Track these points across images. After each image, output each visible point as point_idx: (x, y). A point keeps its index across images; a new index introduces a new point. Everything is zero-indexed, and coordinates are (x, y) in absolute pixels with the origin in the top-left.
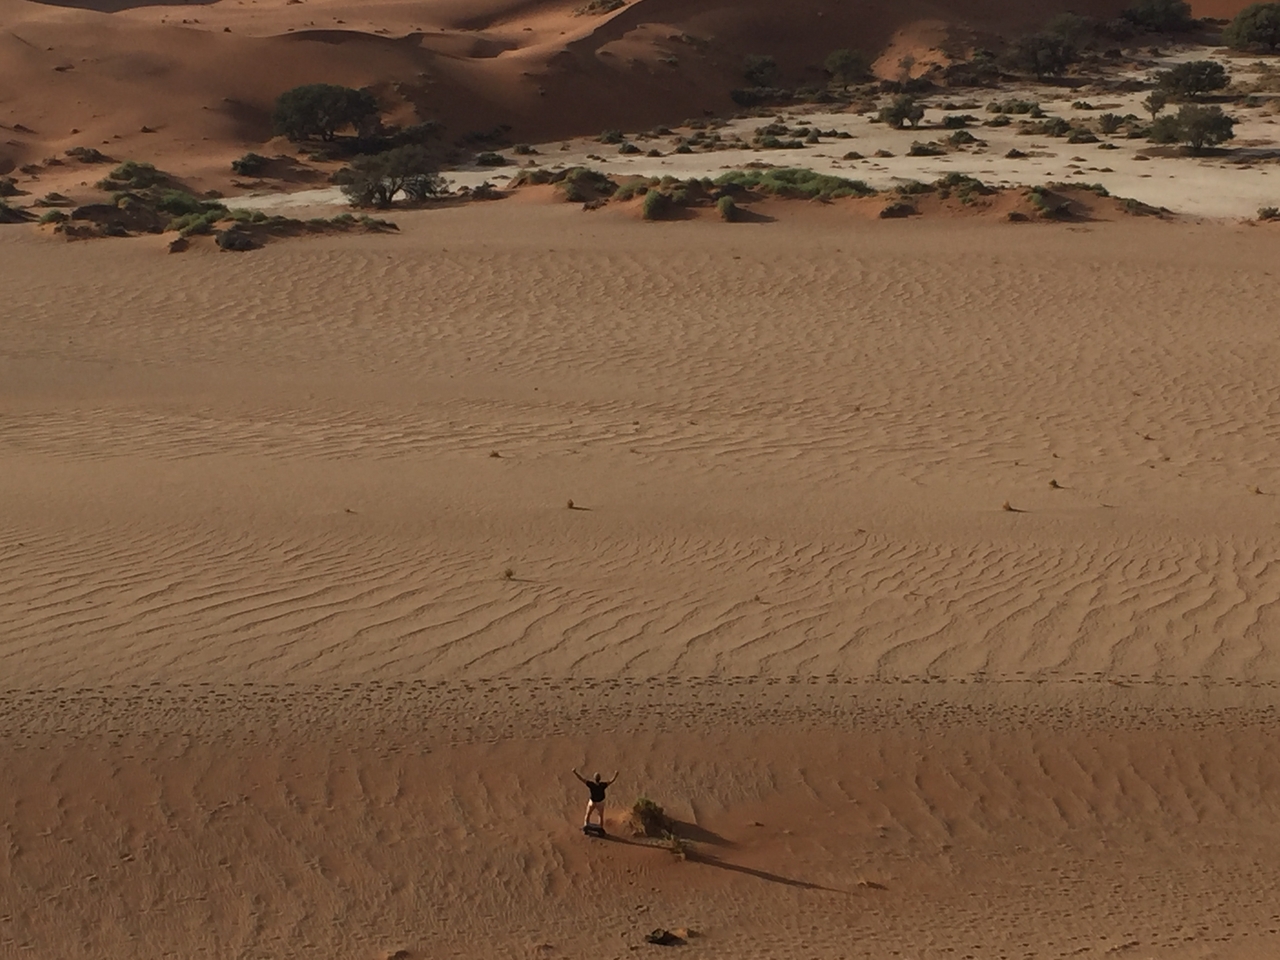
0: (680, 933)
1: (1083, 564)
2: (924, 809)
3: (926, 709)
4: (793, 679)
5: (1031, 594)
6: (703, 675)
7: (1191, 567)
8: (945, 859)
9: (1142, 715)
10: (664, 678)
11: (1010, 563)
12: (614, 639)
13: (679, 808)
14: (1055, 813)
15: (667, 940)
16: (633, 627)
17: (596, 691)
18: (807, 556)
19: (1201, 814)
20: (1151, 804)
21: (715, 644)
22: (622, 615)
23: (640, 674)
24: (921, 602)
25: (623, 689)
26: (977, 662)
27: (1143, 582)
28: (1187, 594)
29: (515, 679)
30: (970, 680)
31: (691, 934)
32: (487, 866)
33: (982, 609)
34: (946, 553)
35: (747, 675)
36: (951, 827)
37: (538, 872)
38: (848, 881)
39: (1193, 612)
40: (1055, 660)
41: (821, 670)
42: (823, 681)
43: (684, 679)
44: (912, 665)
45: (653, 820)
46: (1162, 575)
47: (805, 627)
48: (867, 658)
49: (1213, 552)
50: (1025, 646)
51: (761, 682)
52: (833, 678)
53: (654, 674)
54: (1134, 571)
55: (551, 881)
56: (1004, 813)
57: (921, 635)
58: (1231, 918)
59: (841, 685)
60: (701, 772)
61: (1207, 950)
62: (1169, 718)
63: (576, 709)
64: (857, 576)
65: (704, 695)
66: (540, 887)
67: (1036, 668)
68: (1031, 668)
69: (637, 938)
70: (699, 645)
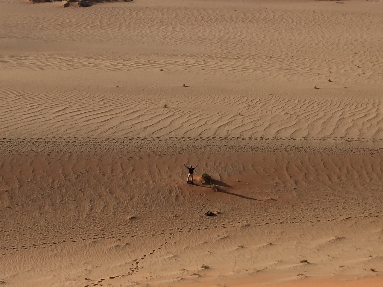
0: (215, 213)
1: (338, 105)
2: (288, 177)
3: (289, 148)
4: (250, 138)
5: (322, 114)
6: (223, 137)
7: (370, 106)
8: (294, 192)
9: (354, 150)
10: (211, 138)
11: (315, 104)
12: (197, 125)
13: (215, 176)
14: (327, 179)
15: (212, 215)
16: (203, 122)
17: (192, 141)
18: (255, 101)
19: (371, 180)
20: (356, 177)
21: (227, 128)
22: (199, 118)
23: (204, 136)
24: (289, 116)
25: (199, 141)
26: (305, 133)
27: (355, 110)
28: (369, 114)
29: (167, 138)
30: (303, 139)
31: (218, 213)
32: (158, 192)
33: (307, 118)
34: (297, 101)
35: (236, 137)
36: (296, 183)
37: (173, 194)
38: (265, 198)
39: (370, 120)
40: (328, 134)
41: (259, 136)
42: (259, 139)
43: (217, 137)
44: (286, 134)
45: (208, 179)
46: (362, 108)
47: (254, 123)
48: (272, 132)
49: (377, 101)
50: (320, 129)
51: (240, 139)
52: (262, 138)
53: (209, 136)
54: (353, 107)
55: (177, 197)
56: (312, 179)
57: (288, 126)
58: (379, 211)
59: (264, 140)
60: (222, 165)
61: (371, 220)
62: (362, 151)
63: (185, 146)
64: (270, 108)
65: (223, 143)
66: (174, 199)
67: (323, 136)
68: (321, 136)
69: (202, 214)
70: (222, 128)
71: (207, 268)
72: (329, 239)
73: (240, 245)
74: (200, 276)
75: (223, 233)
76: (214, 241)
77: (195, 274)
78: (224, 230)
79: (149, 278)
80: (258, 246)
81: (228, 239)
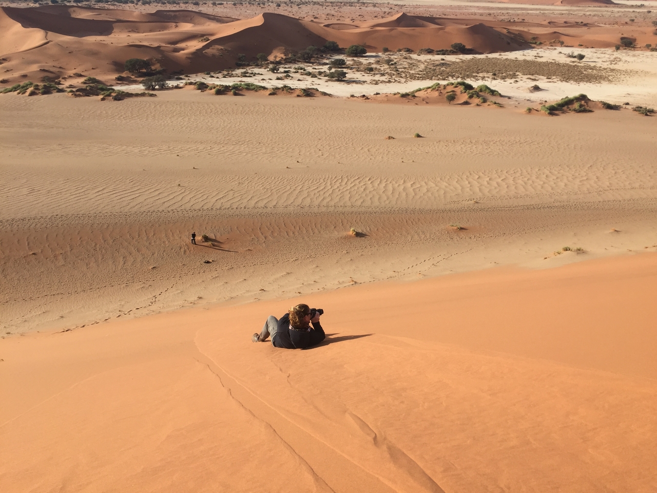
0: (211, 261)
1: (300, 180)
2: (261, 234)
3: (263, 214)
4: (237, 208)
5: (288, 187)
6: (218, 208)
7: (322, 180)
8: (264, 244)
9: (305, 214)
10: (210, 209)
11: (286, 180)
12: (201, 200)
13: (212, 236)
14: (286, 234)
15: (208, 262)
16: (205, 197)
17: (196, 211)
18: (244, 179)
19: (314, 234)
20: (305, 232)
21: (222, 201)
22: (202, 194)
23: (205, 208)
24: (266, 190)
25: (201, 211)
26: (275, 203)
27: (313, 184)
28: (320, 187)
29: (179, 210)
30: (272, 207)
31: (213, 261)
32: (172, 249)
33: (278, 191)
34: (273, 178)
35: (227, 208)
36: (265, 238)
37: (182, 250)
38: (245, 249)
39: (319, 191)
40: (290, 203)
41: (243, 206)
42: (243, 208)
43: (214, 209)
44: (261, 204)
45: (206, 239)
46: (316, 183)
47: (241, 196)
48: (253, 203)
49: (327, 177)
50: (285, 199)
51: (230, 209)
52: (245, 208)
53: (208, 207)
54: (311, 181)
55: (185, 251)
56: (276, 235)
57: (264, 198)
58: (316, 253)
59: (246, 209)
60: (217, 228)
61: (311, 260)
62: (310, 214)
63: (191, 216)
64: (253, 184)
65: (218, 212)
66: (183, 253)
67: (286, 204)
68: (285, 204)
69: (202, 262)
70: (218, 201)
71: (200, 298)
72: (282, 275)
73: (225, 281)
74: (194, 304)
75: (215, 274)
76: (209, 280)
77: (191, 303)
78: (216, 272)
79: (162, 307)
80: (237, 282)
81: (218, 278)
